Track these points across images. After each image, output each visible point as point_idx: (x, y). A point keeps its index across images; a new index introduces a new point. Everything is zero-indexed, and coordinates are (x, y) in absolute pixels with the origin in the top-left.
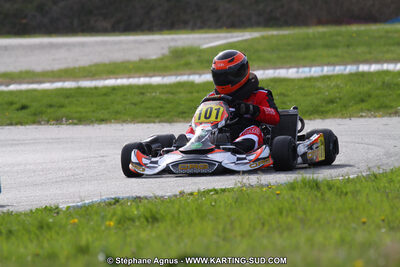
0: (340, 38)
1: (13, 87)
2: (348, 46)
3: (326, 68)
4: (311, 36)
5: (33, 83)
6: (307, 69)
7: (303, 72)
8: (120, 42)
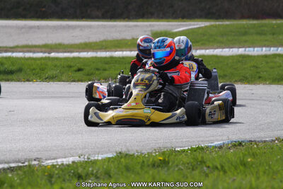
0: (266, 29)
1: (53, 55)
2: (273, 34)
3: (264, 49)
4: (246, 26)
5: (65, 52)
6: (251, 49)
7: (249, 51)
8: (115, 26)
